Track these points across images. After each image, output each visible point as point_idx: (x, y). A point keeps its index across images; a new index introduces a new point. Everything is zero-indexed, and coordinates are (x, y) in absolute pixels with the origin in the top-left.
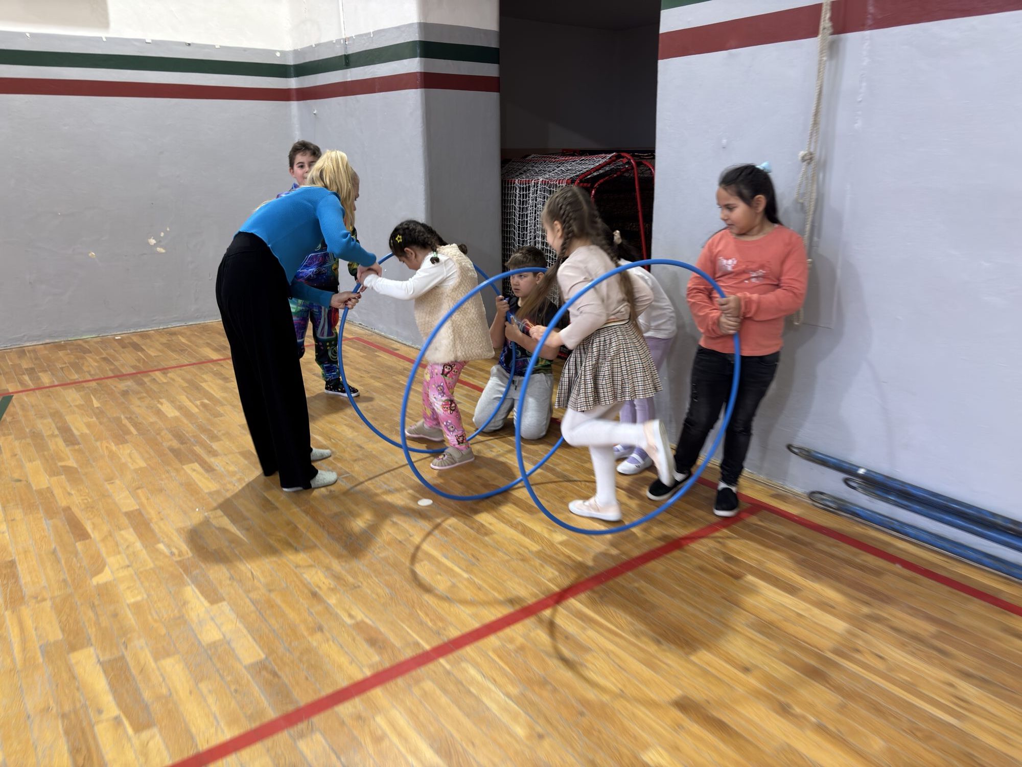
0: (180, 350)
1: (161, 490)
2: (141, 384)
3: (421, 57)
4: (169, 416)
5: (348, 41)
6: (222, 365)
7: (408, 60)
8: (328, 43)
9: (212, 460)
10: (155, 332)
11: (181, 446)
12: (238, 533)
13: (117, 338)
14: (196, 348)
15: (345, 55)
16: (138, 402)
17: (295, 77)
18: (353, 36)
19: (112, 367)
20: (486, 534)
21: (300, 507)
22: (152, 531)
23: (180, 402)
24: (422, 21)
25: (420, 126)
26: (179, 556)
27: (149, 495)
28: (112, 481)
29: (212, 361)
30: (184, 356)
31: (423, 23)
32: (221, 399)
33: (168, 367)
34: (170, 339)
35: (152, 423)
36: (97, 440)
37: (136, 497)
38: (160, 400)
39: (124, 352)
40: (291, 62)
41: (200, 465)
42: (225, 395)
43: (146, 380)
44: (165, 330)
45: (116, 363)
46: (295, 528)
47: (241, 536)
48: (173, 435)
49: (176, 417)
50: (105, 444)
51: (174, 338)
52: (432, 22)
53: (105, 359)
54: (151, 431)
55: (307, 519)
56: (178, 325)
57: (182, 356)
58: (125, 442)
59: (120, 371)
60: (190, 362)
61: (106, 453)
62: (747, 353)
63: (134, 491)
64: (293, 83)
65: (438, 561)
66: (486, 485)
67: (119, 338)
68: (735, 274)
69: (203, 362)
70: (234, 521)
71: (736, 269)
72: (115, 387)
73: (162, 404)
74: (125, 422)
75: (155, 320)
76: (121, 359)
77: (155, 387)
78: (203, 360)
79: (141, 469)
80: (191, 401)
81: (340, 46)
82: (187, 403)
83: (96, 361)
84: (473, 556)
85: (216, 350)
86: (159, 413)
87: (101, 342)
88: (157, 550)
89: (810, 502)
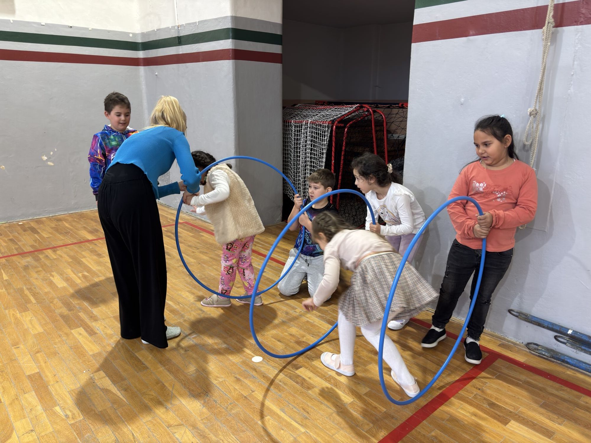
0: (65, 232)
1: (55, 354)
2: (37, 260)
3: (232, 39)
4: (59, 286)
5: (181, 27)
6: (96, 244)
7: (223, 41)
8: (165, 28)
9: (94, 325)
10: (47, 219)
11: (70, 313)
12: (119, 394)
13: (19, 224)
14: (76, 230)
15: (178, 37)
16: (35, 275)
17: (142, 50)
18: (184, 24)
19: (17, 247)
20: (309, 388)
21: (164, 366)
22: (49, 393)
23: (67, 275)
24: (233, 15)
25: (232, 85)
26: (73, 418)
27: (46, 359)
28: (17, 346)
29: (88, 241)
30: (68, 237)
31: (234, 16)
32: (96, 271)
33: (57, 246)
34: (57, 224)
35: (46, 293)
36: (6, 309)
37: (36, 361)
38: (52, 273)
39: (25, 235)
40: (139, 40)
41: (84, 329)
42: (99, 268)
43: (41, 256)
44: (54, 217)
45: (19, 243)
46: (163, 386)
47: (121, 397)
48: (63, 303)
49: (64, 287)
50: (12, 312)
51: (60, 223)
52: (240, 16)
53: (11, 240)
54: (46, 300)
55: (171, 377)
56: (63, 214)
57: (66, 237)
58: (26, 310)
59: (22, 250)
60: (72, 242)
61: (13, 320)
62: (491, 249)
63: (34, 354)
64: (141, 54)
65: (279, 417)
66: (299, 343)
67: (22, 223)
68: (485, 194)
69: (82, 242)
70: (114, 382)
71: (486, 190)
72: (19, 263)
73: (53, 276)
74: (27, 292)
75: (46, 210)
76: (22, 240)
77: (48, 263)
78: (82, 240)
79: (39, 334)
80: (75, 274)
81: (174, 31)
82: (72, 276)
83: (5, 241)
84: (304, 409)
85: (91, 232)
86: (51, 284)
87: (9, 226)
88: (55, 413)
89: (528, 350)
